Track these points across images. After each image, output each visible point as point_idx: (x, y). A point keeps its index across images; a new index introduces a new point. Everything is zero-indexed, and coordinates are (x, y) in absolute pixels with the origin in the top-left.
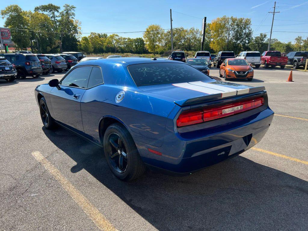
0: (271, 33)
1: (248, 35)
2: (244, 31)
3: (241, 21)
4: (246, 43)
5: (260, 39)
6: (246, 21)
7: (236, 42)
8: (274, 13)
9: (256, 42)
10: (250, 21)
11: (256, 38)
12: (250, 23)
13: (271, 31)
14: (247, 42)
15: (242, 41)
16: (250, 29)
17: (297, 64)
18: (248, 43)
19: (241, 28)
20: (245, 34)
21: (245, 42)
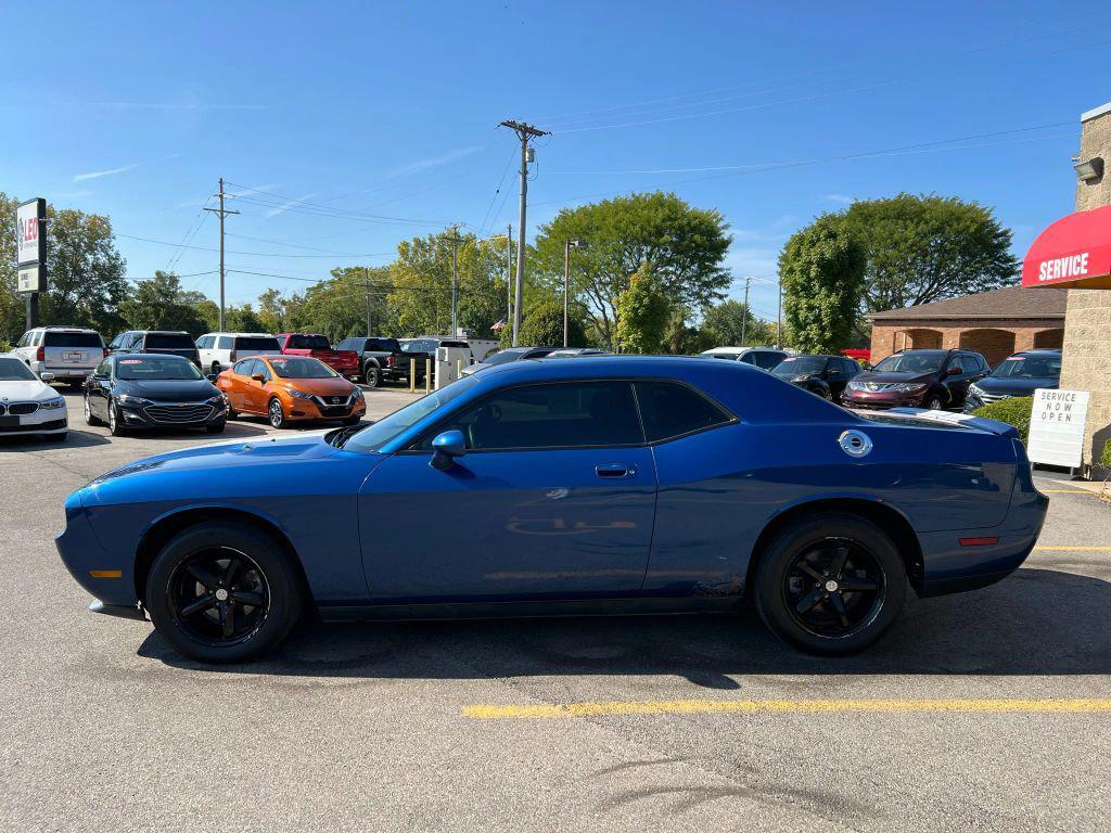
0: (222, 275)
1: (110, 272)
2: (90, 258)
3: (72, 219)
4: (107, 301)
5: (160, 291)
6: (94, 223)
7: (62, 293)
8: (222, 214)
9: (146, 298)
10: (109, 227)
11: (144, 285)
12: (109, 233)
13: (222, 270)
14: (108, 296)
15: (88, 290)
16: (112, 253)
17: (380, 373)
18: (114, 302)
19: (77, 247)
20: (95, 267)
21: (102, 299)
